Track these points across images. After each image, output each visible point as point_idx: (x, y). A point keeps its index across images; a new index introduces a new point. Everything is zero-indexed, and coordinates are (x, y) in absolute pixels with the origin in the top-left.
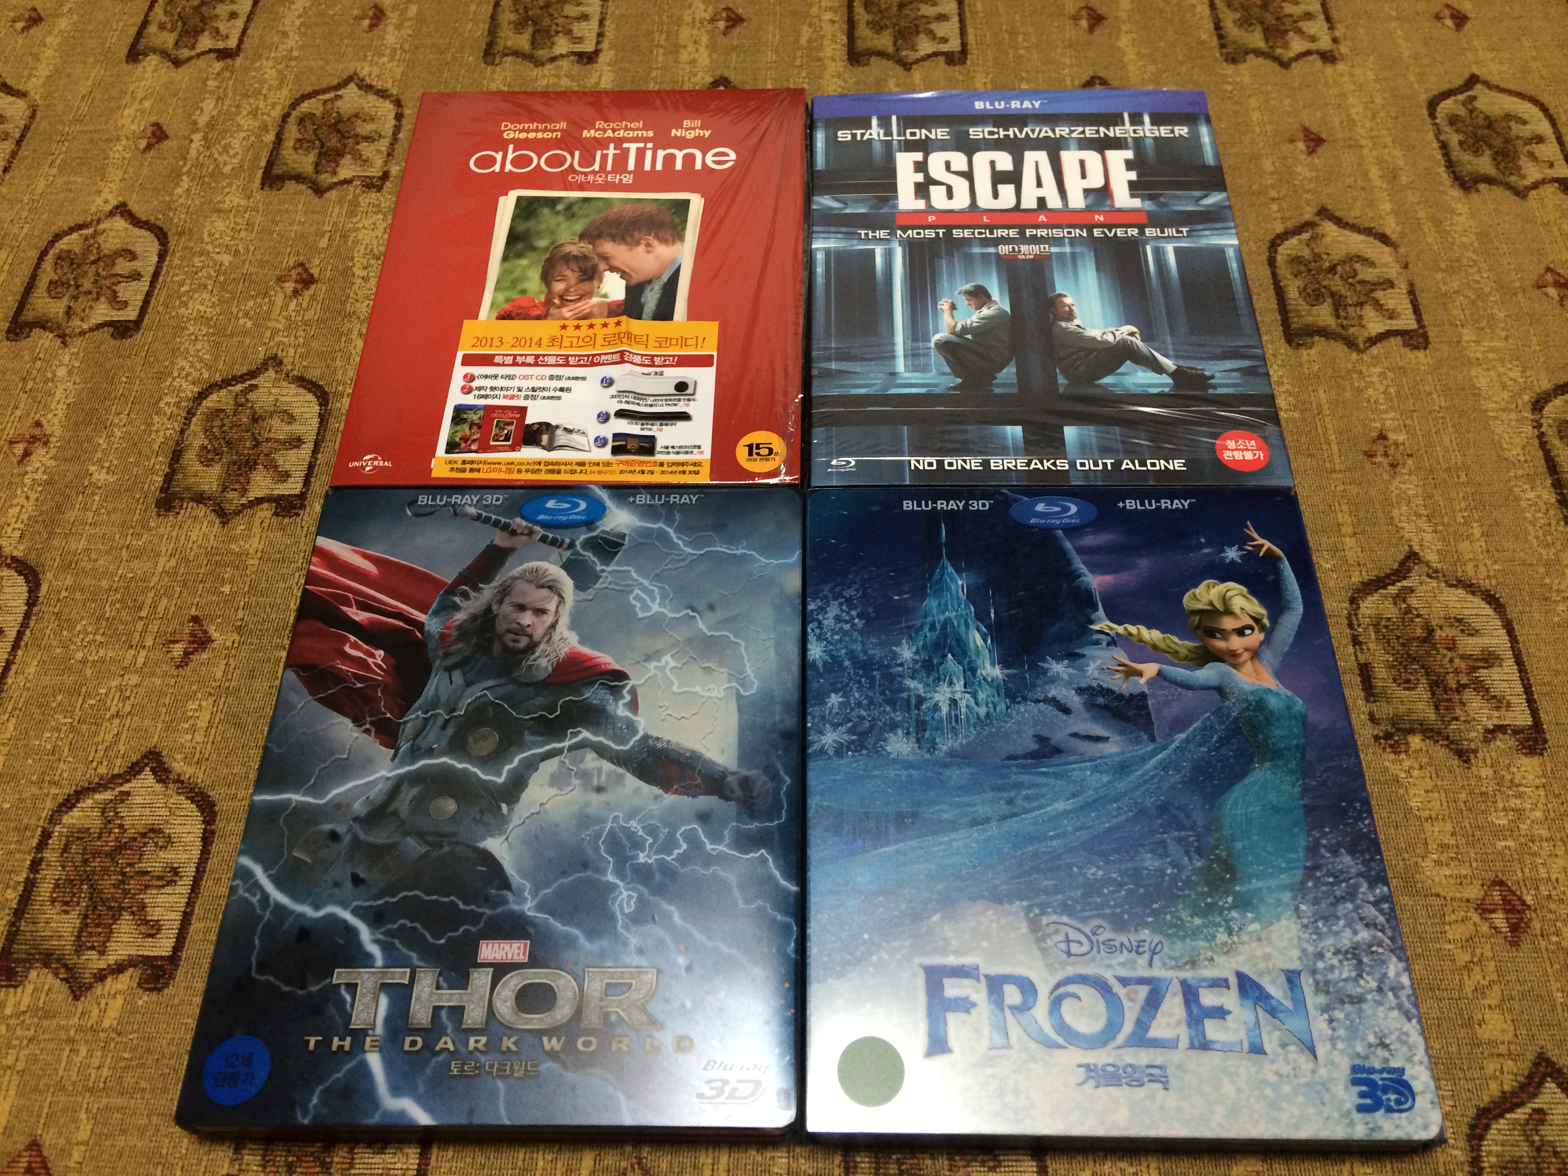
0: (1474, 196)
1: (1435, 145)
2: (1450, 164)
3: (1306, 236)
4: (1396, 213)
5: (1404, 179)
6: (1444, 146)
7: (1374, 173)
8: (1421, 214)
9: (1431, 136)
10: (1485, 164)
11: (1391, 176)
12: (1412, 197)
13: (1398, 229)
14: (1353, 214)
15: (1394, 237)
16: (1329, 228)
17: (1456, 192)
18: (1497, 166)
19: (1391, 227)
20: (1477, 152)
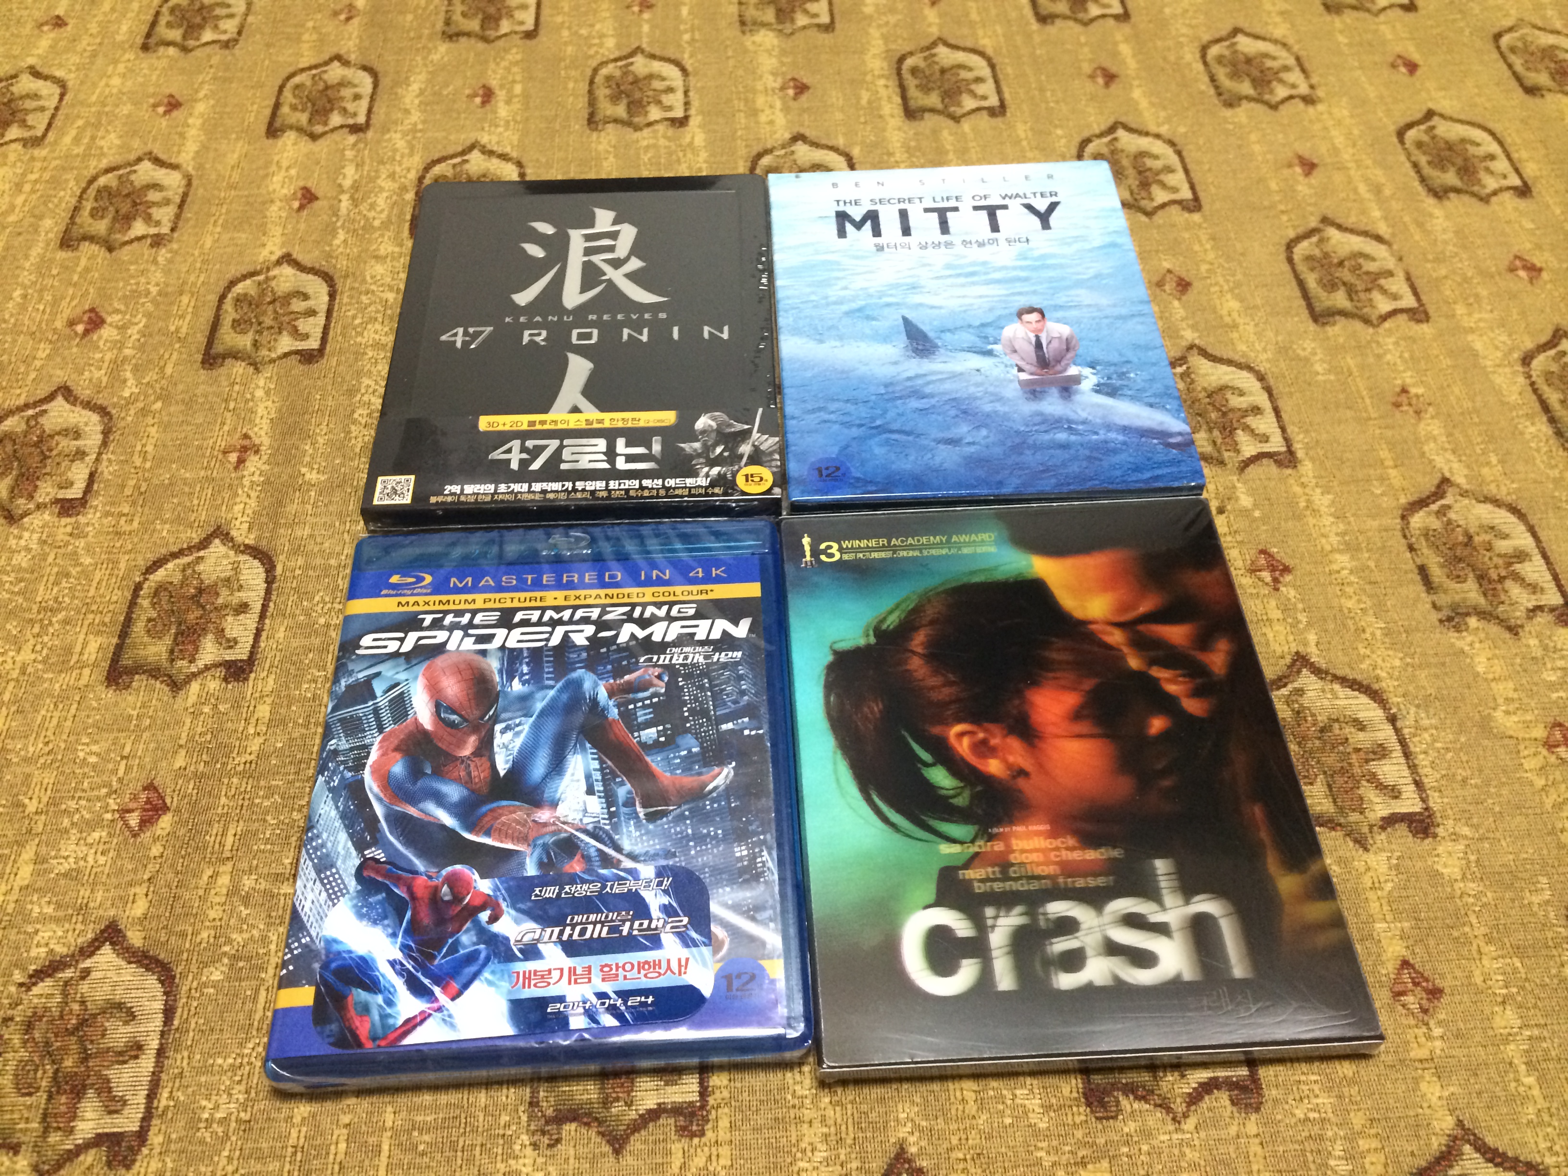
0: (1447, 203)
1: (1408, 165)
2: (1423, 180)
3: (1314, 239)
4: (1386, 218)
5: (1387, 192)
6: (1415, 165)
7: (1362, 189)
8: (1407, 219)
9: (1403, 158)
10: (1451, 178)
11: (1377, 190)
12: (1395, 205)
13: (1390, 230)
14: (1351, 221)
15: (1387, 237)
16: (1333, 233)
17: (1431, 201)
18: (1461, 179)
19: (1383, 229)
20: (1443, 169)
